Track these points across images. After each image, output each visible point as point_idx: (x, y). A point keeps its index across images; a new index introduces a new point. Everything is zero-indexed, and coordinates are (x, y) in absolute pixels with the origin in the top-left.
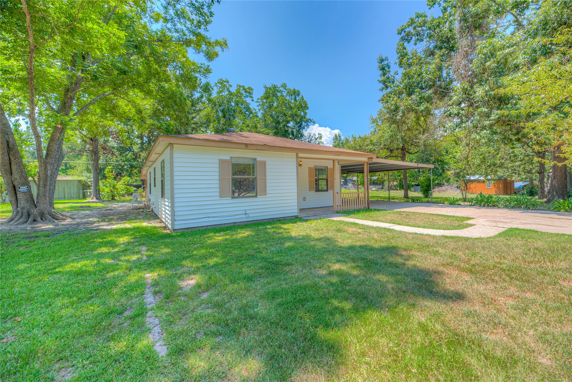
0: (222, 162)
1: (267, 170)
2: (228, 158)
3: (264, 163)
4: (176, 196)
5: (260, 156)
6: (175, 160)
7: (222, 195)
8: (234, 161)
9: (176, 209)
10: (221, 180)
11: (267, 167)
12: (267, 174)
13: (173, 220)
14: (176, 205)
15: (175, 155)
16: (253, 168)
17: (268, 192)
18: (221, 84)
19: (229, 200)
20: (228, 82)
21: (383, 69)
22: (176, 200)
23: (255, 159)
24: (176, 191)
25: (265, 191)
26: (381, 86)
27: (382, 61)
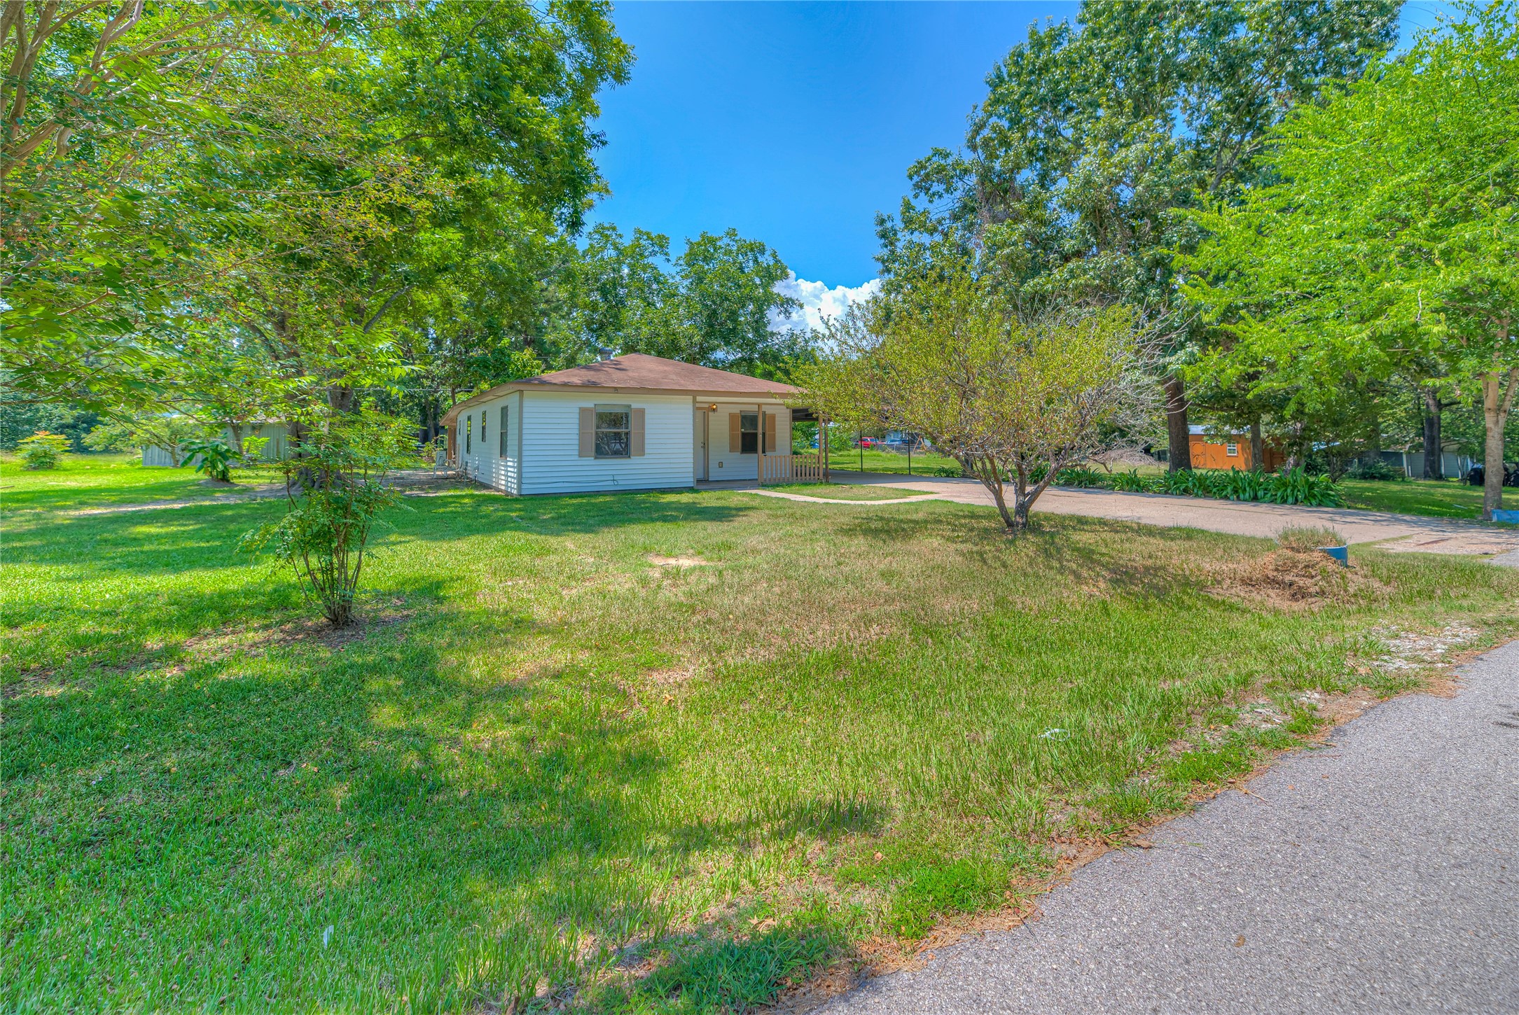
0: (583, 411)
1: (647, 421)
2: (590, 405)
3: (642, 412)
4: (524, 453)
5: (636, 403)
6: (525, 410)
7: (582, 454)
8: (600, 410)
9: (524, 470)
10: (582, 435)
11: (647, 417)
12: (647, 427)
13: (520, 483)
14: (524, 464)
15: (526, 403)
16: (627, 417)
17: (647, 451)
18: (601, 234)
19: (590, 461)
20: (614, 229)
21: (883, 236)
22: (524, 459)
23: (629, 406)
24: (524, 448)
25: (643, 450)
26: (880, 266)
27: (882, 222)
